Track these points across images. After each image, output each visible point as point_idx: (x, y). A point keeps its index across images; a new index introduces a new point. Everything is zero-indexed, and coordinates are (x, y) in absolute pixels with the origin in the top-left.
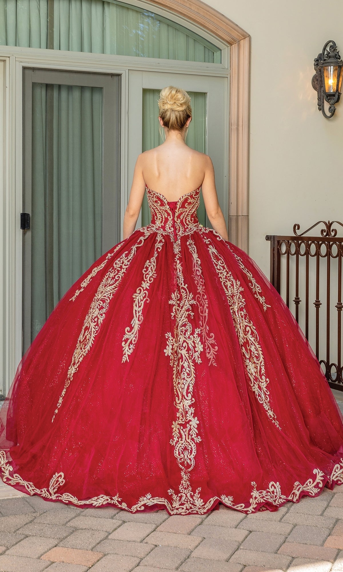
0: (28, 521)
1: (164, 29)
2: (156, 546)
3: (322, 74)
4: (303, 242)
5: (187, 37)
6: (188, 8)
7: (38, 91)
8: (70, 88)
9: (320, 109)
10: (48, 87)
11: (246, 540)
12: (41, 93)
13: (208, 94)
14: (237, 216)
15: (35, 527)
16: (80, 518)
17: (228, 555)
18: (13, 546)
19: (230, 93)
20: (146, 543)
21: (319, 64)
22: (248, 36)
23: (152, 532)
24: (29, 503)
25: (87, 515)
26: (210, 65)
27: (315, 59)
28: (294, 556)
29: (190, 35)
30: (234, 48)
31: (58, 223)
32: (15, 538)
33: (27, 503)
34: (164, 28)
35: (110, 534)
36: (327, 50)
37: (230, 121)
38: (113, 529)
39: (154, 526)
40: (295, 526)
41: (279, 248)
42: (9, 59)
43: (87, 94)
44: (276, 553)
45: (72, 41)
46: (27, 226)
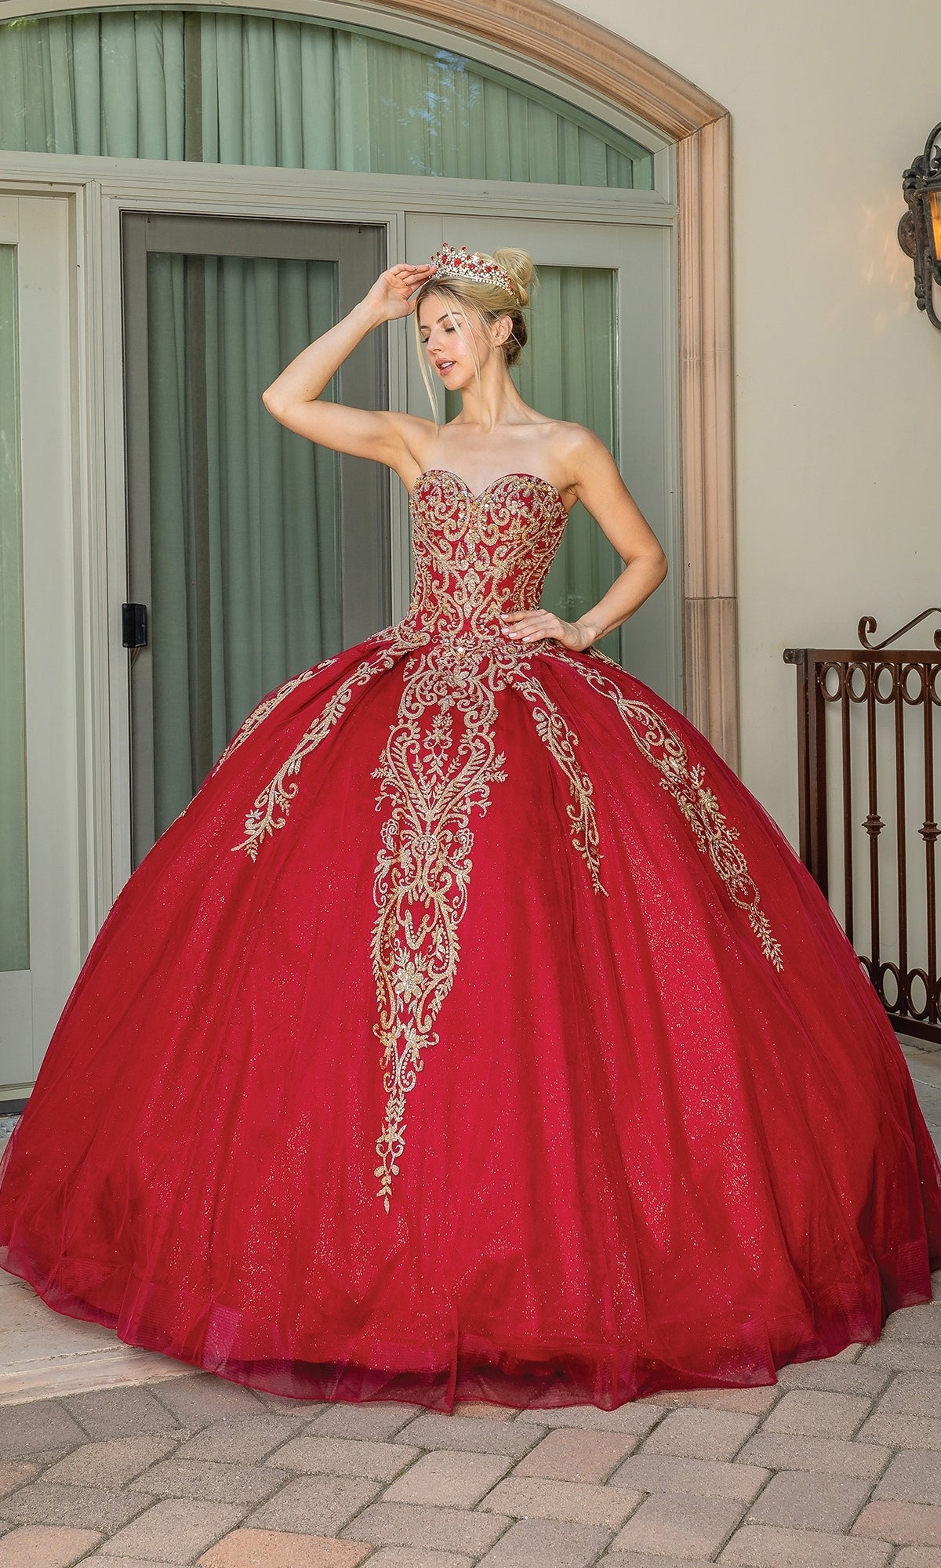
0: (160, 1455)
1: (497, 100)
2: (515, 1519)
3: (926, 211)
4: (887, 665)
5: (559, 122)
6: (562, 42)
7: (163, 274)
8: (248, 265)
9: (921, 307)
10: (190, 262)
11: (762, 1496)
12: (171, 281)
13: (620, 272)
14: (706, 599)
15: (181, 1470)
16: (302, 1443)
17: (716, 1542)
18: (120, 1527)
19: (679, 269)
20: (488, 1511)
21: (916, 186)
22: (723, 113)
23: (503, 1479)
24: (160, 1401)
25: (323, 1432)
26: (624, 193)
27: (904, 172)
28: (898, 1540)
29: (567, 114)
30: (686, 146)
31: (224, 628)
32: (125, 1506)
33: (155, 1402)
34: (497, 98)
35: (386, 1486)
36: (937, 147)
37: (680, 345)
38: (393, 1473)
39: (507, 1461)
40: (896, 1451)
41: (820, 683)
42: (85, 191)
43: (295, 281)
44: (848, 1532)
45: (251, 139)
46: (139, 638)
